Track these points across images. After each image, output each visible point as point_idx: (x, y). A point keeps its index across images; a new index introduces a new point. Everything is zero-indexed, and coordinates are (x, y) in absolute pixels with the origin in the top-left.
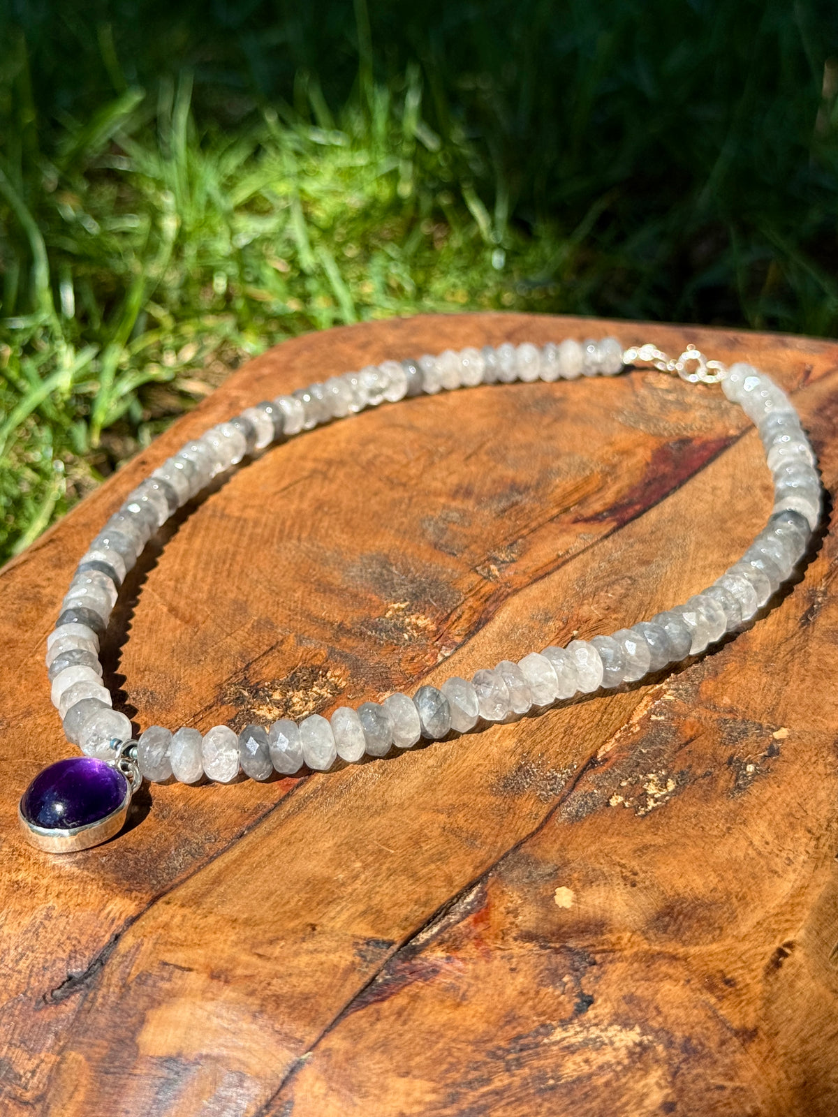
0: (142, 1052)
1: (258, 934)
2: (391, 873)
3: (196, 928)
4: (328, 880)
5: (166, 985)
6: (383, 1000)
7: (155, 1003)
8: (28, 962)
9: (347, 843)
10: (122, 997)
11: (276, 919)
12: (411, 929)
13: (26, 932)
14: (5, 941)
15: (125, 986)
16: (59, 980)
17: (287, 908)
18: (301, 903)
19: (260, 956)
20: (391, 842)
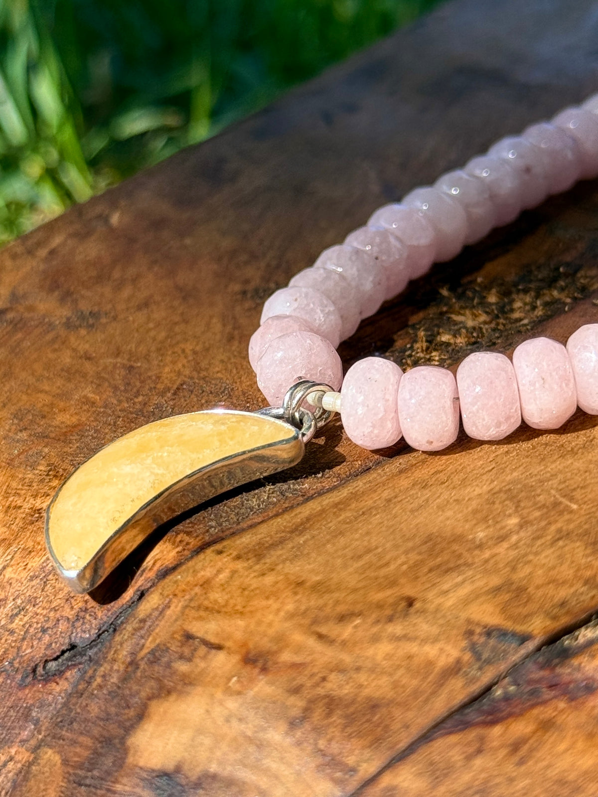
0: (130, 760)
1: (325, 605)
2: (563, 535)
3: (244, 589)
4: (458, 538)
5: (183, 667)
6: (493, 723)
7: (163, 691)
8: (26, 619)
9: (510, 490)
10: (125, 679)
11: (360, 585)
12: (565, 621)
13: (32, 579)
14: (3, 588)
15: (133, 664)
16: (57, 648)
17: (383, 572)
18: (405, 567)
19: (321, 637)
20: (578, 494)
